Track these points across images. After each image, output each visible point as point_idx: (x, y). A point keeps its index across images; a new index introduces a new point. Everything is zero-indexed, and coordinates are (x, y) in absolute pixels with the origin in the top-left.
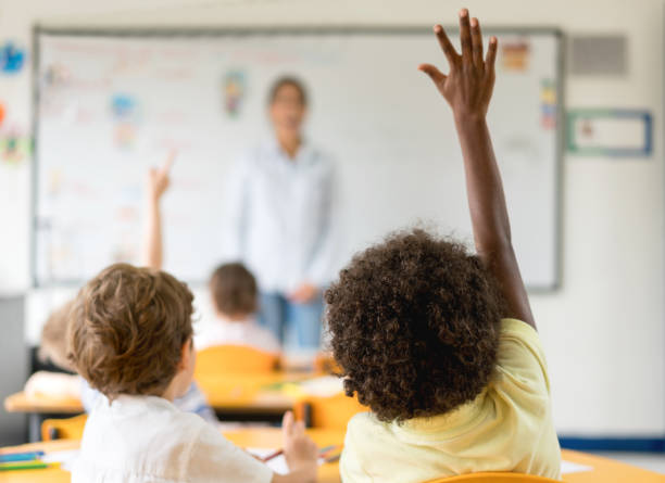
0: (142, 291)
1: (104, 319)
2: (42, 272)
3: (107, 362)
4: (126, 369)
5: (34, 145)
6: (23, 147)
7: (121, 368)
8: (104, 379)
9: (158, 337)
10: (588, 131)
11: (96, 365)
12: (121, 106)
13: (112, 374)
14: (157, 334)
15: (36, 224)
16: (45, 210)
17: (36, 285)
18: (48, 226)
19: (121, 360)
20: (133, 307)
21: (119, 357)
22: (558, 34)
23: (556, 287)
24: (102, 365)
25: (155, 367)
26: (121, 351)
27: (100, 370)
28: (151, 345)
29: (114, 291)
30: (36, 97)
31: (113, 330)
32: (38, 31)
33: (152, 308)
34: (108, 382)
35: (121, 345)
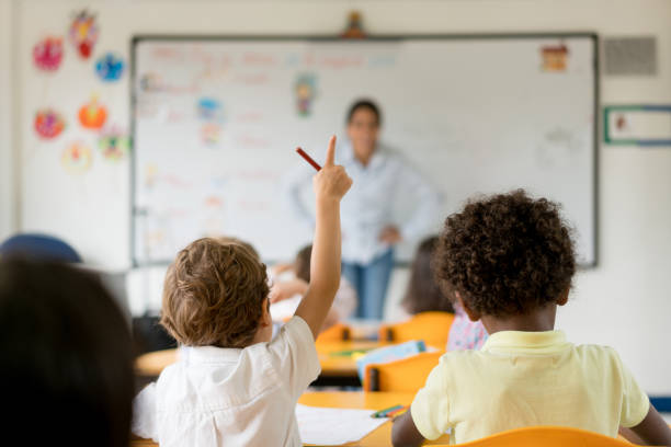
0: (225, 253)
1: (194, 279)
2: (140, 255)
3: (201, 315)
4: (217, 319)
5: (132, 143)
6: (123, 145)
7: (213, 319)
8: (199, 332)
9: (242, 291)
10: (620, 123)
11: (191, 318)
12: (207, 108)
13: (206, 325)
14: (242, 287)
15: (134, 211)
16: (141, 201)
17: (135, 265)
18: (144, 213)
19: (213, 310)
20: (218, 267)
21: (211, 308)
22: (594, 37)
23: (595, 264)
24: (196, 318)
25: (241, 318)
26: (212, 302)
27: (196, 323)
28: (237, 298)
29: (201, 256)
30: (134, 101)
31: (202, 284)
32: (136, 41)
33: (233, 267)
34: (202, 334)
35: (211, 297)
